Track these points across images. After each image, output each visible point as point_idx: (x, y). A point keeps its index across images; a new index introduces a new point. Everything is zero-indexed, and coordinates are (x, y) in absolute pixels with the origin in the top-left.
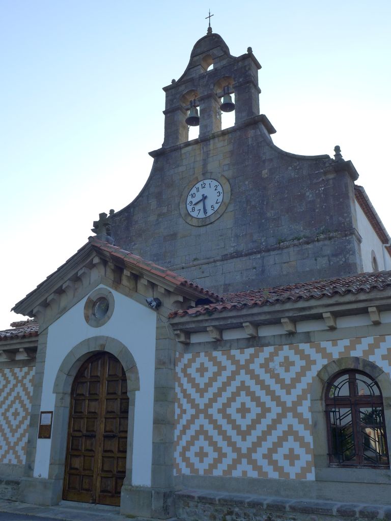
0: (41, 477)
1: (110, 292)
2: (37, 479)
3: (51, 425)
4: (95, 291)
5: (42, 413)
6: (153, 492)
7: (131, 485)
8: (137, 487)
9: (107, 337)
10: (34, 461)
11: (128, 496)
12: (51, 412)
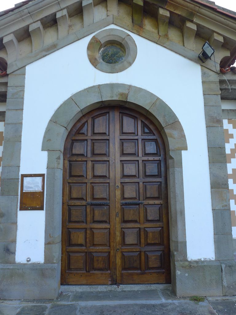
0: (30, 262)
1: (129, 35)
2: (24, 264)
3: (43, 192)
4: (103, 31)
5: (24, 176)
6: (223, 266)
7: (187, 261)
8: (196, 262)
9: (130, 86)
10: (14, 241)
11: (187, 275)
12: (42, 175)
